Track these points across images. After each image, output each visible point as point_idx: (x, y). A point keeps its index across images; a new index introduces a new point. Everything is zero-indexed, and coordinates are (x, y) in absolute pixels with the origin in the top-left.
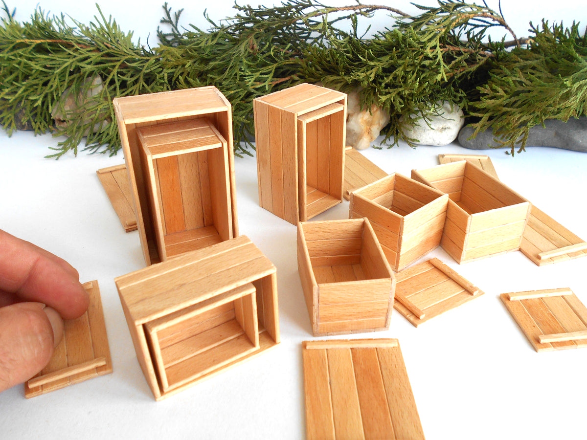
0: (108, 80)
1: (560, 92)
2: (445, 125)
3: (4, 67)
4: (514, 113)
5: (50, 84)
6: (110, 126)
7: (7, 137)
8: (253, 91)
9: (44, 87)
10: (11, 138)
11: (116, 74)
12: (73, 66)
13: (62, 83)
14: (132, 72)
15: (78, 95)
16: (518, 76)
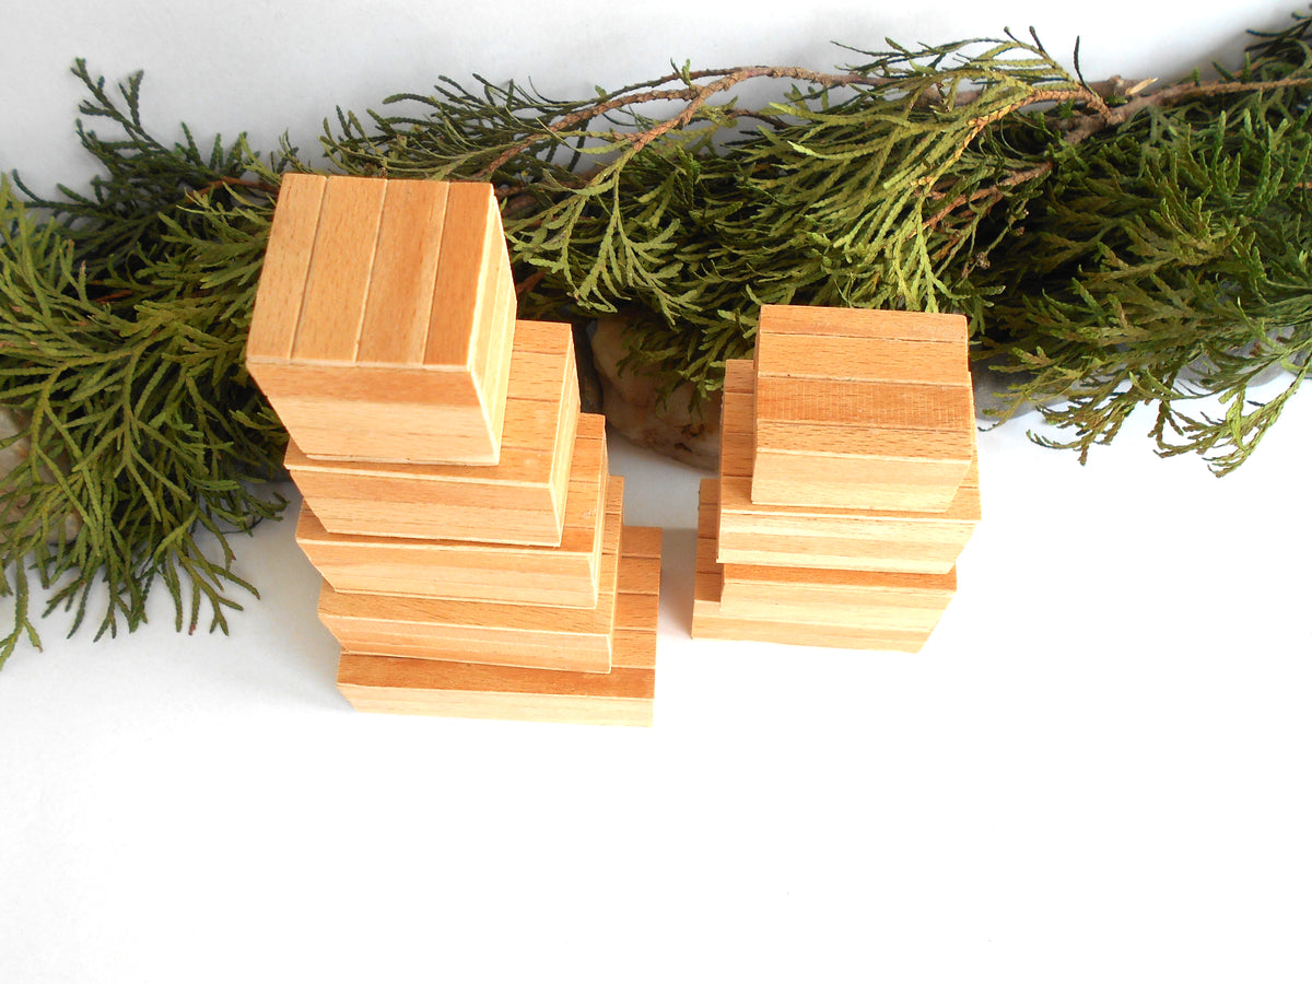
16: (1115, 321)
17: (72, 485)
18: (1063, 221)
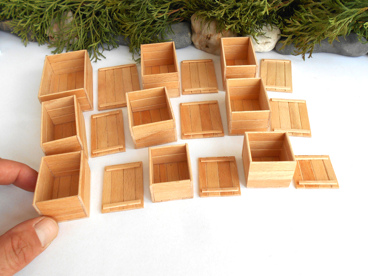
0: (76, 14)
1: (328, 27)
2: (267, 40)
3: (18, 7)
4: (306, 35)
5: (44, 17)
6: (78, 41)
7: (24, 47)
8: (157, 19)
9: (41, 19)
10: (26, 48)
11: (79, 10)
12: (56, 6)
13: (50, 16)
14: (88, 8)
15: (60, 22)
16: (309, 12)
17: (78, 28)
18: (304, 3)
